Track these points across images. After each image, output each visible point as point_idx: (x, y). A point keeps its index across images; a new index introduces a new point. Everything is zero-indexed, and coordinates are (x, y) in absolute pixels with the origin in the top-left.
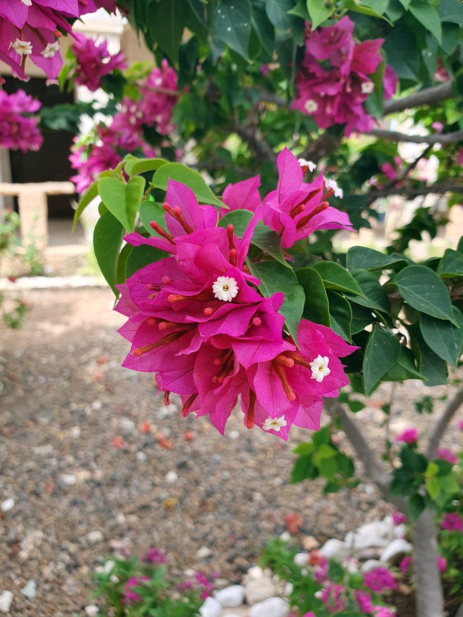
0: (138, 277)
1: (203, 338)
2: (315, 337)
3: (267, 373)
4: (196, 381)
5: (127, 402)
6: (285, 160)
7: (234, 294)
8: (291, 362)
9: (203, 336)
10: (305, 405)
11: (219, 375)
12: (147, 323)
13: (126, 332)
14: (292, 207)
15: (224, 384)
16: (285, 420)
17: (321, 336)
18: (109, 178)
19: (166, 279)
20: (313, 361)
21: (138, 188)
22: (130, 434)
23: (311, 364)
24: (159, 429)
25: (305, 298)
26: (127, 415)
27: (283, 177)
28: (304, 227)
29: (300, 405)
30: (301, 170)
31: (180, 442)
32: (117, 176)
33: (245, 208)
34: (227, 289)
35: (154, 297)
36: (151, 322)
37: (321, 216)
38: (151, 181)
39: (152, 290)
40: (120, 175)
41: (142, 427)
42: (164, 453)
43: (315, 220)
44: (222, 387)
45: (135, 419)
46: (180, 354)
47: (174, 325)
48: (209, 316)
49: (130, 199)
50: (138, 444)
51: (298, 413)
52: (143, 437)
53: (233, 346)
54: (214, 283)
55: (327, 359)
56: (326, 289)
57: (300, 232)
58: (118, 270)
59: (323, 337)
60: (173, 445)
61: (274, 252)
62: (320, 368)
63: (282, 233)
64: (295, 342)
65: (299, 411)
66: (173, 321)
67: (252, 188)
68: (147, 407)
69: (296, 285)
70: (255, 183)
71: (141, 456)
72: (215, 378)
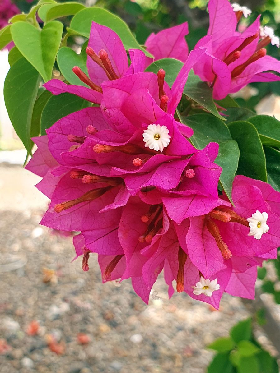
0: (58, 127)
1: (130, 192)
2: (252, 193)
3: (199, 232)
4: (121, 240)
5: (11, 299)
6: (217, 4)
7: (166, 144)
8: (227, 217)
9: (131, 190)
10: (238, 270)
11: (146, 234)
12: (70, 176)
13: (45, 188)
14: (225, 55)
15: (152, 243)
16: (218, 283)
17: (258, 191)
18: (22, 22)
19: (90, 128)
20: (251, 216)
21: (56, 33)
22: (15, 337)
23: (249, 219)
24: (49, 331)
25: (239, 153)
26: (11, 314)
27: (215, 23)
28: (238, 76)
29: (233, 271)
30: (235, 16)
31: (73, 346)
32: (30, 21)
33: (172, 56)
34: (159, 138)
35: (76, 148)
36: (74, 175)
37: (257, 65)
38: (69, 26)
39: (73, 141)
40: (34, 20)
41: (28, 328)
42: (54, 359)
43: (251, 69)
44: (150, 246)
45: (20, 319)
46: (105, 209)
47: (98, 178)
48: (138, 167)
49: (46, 46)
50: (24, 348)
51: (231, 280)
52: (30, 340)
53: (164, 201)
54: (145, 131)
55: (265, 215)
56: (263, 145)
57: (234, 82)
58: (32, 124)
59: (261, 193)
60: (64, 350)
61: (206, 103)
62: (258, 224)
63: (213, 84)
64: (230, 200)
65: (232, 278)
66: (97, 174)
67: (179, 36)
68: (35, 306)
69: (229, 140)
70: (182, 31)
71: (27, 362)
72: (142, 237)
